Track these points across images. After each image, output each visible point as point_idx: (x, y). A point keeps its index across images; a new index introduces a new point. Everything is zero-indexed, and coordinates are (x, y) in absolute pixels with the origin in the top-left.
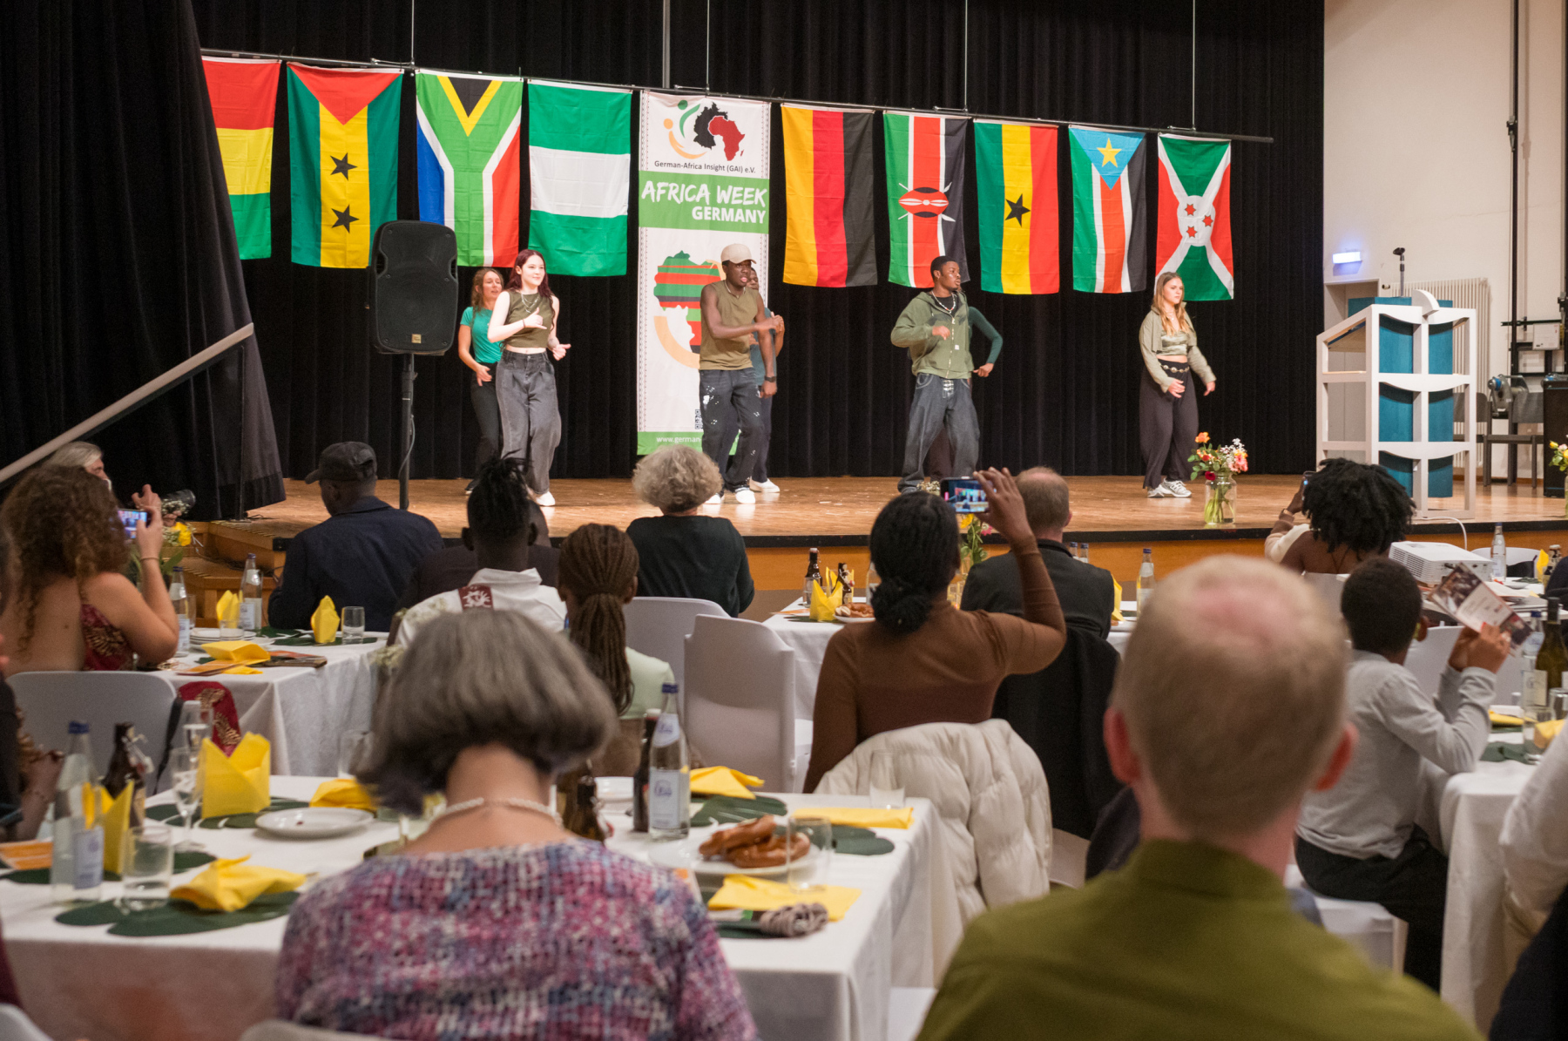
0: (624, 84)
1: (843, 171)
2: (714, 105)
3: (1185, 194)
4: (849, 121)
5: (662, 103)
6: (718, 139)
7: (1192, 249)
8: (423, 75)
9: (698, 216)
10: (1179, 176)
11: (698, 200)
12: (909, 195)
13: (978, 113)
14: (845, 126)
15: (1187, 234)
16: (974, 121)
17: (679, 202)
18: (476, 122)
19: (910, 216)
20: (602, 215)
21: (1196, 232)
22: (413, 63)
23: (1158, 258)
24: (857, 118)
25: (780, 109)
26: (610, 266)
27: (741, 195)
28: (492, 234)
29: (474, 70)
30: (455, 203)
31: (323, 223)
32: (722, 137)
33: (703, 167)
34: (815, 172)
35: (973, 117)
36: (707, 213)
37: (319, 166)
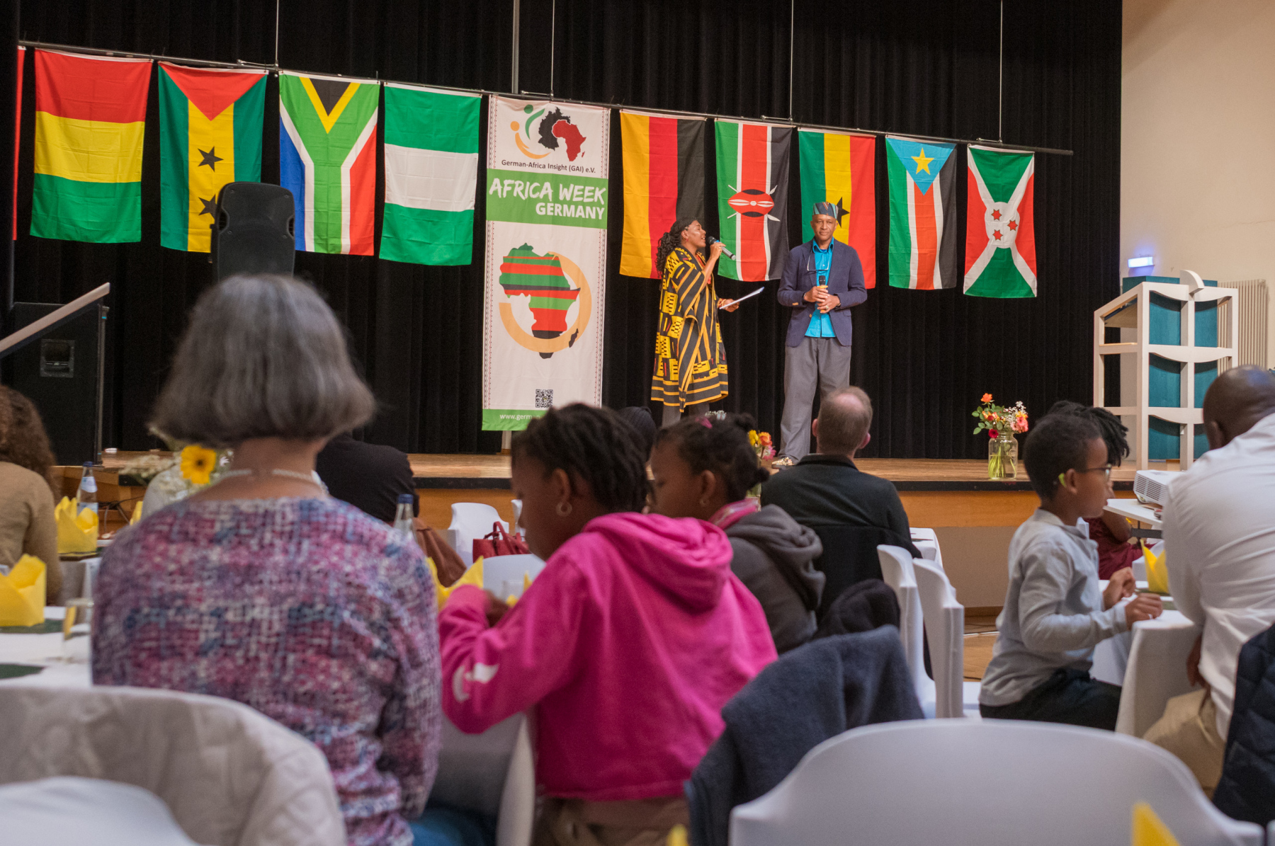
0: (474, 88)
1: (676, 173)
2: (558, 110)
3: (992, 200)
4: (683, 128)
5: (510, 107)
6: (561, 141)
7: (998, 250)
8: (286, 75)
9: (541, 211)
10: (986, 184)
11: (541, 196)
12: (737, 196)
13: (803, 122)
14: (679, 132)
15: (994, 237)
16: (799, 130)
17: (524, 198)
18: (335, 121)
19: (739, 216)
20: (451, 210)
21: (1002, 235)
22: (277, 65)
23: (967, 258)
24: (692, 124)
25: (619, 114)
26: (457, 256)
27: (581, 193)
28: (349, 224)
29: (334, 73)
30: (315, 195)
31: (190, 211)
32: (565, 140)
33: (547, 166)
34: (650, 174)
35: (798, 126)
36: (550, 209)
37: (188, 157)
